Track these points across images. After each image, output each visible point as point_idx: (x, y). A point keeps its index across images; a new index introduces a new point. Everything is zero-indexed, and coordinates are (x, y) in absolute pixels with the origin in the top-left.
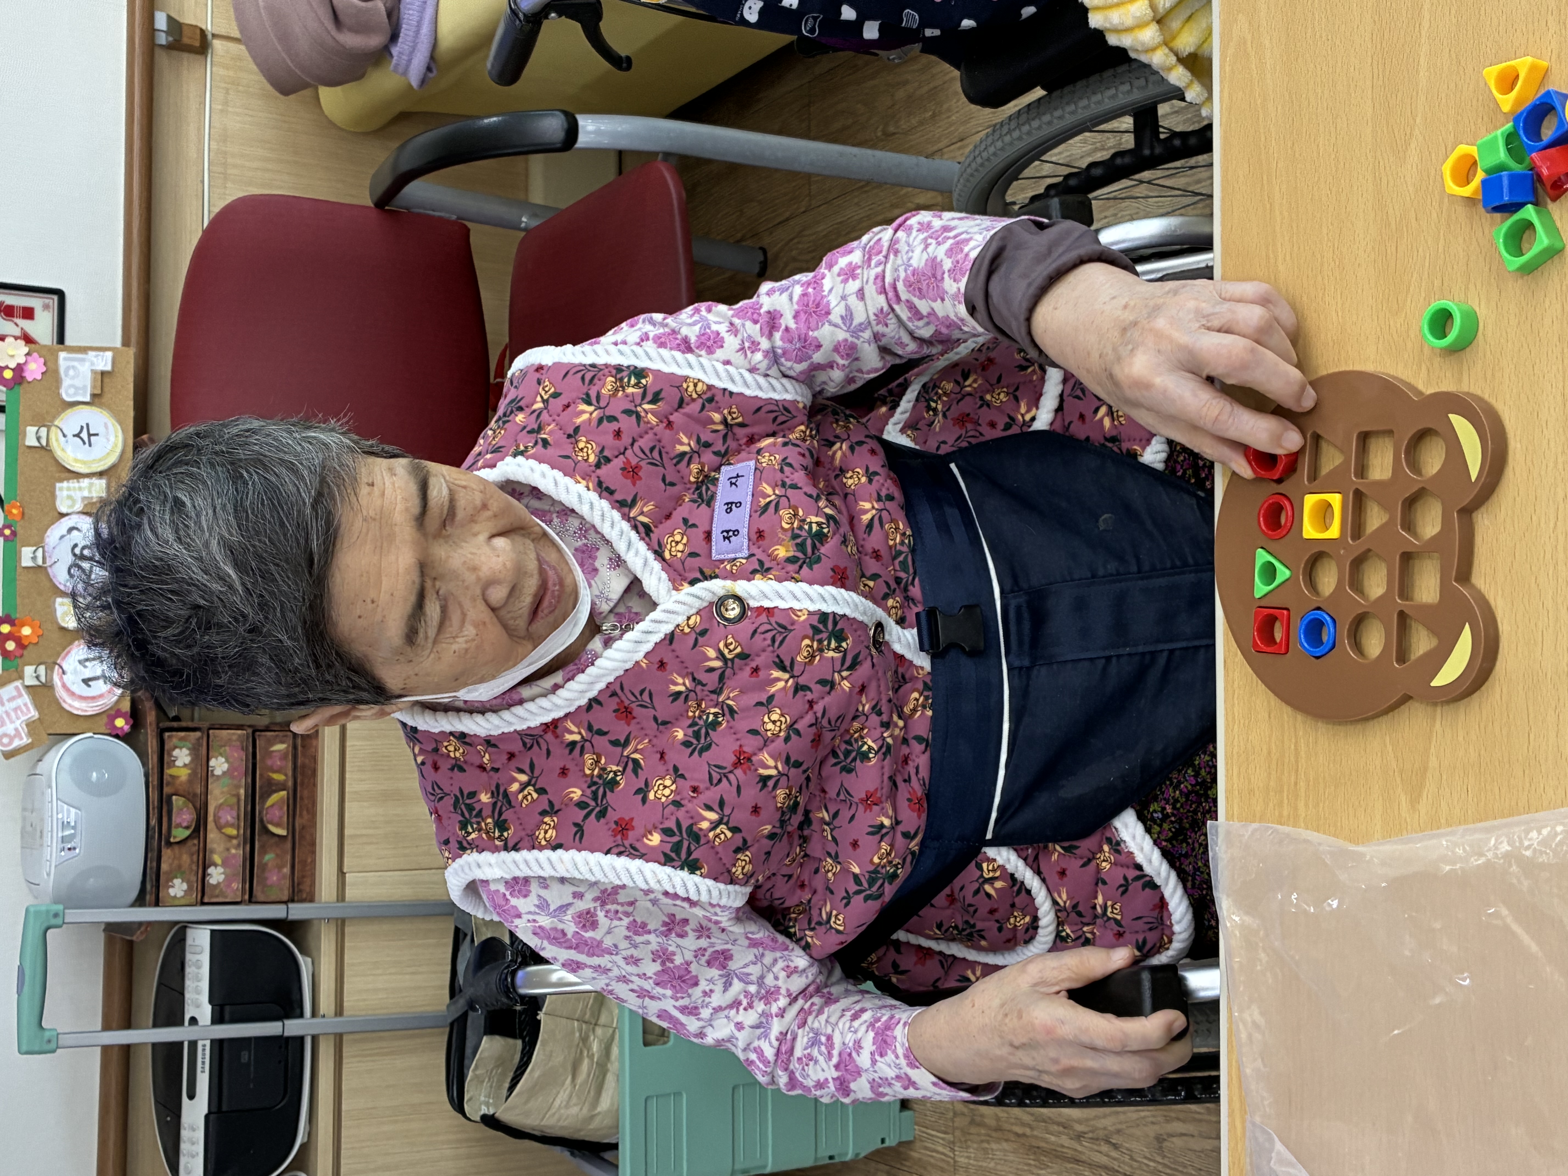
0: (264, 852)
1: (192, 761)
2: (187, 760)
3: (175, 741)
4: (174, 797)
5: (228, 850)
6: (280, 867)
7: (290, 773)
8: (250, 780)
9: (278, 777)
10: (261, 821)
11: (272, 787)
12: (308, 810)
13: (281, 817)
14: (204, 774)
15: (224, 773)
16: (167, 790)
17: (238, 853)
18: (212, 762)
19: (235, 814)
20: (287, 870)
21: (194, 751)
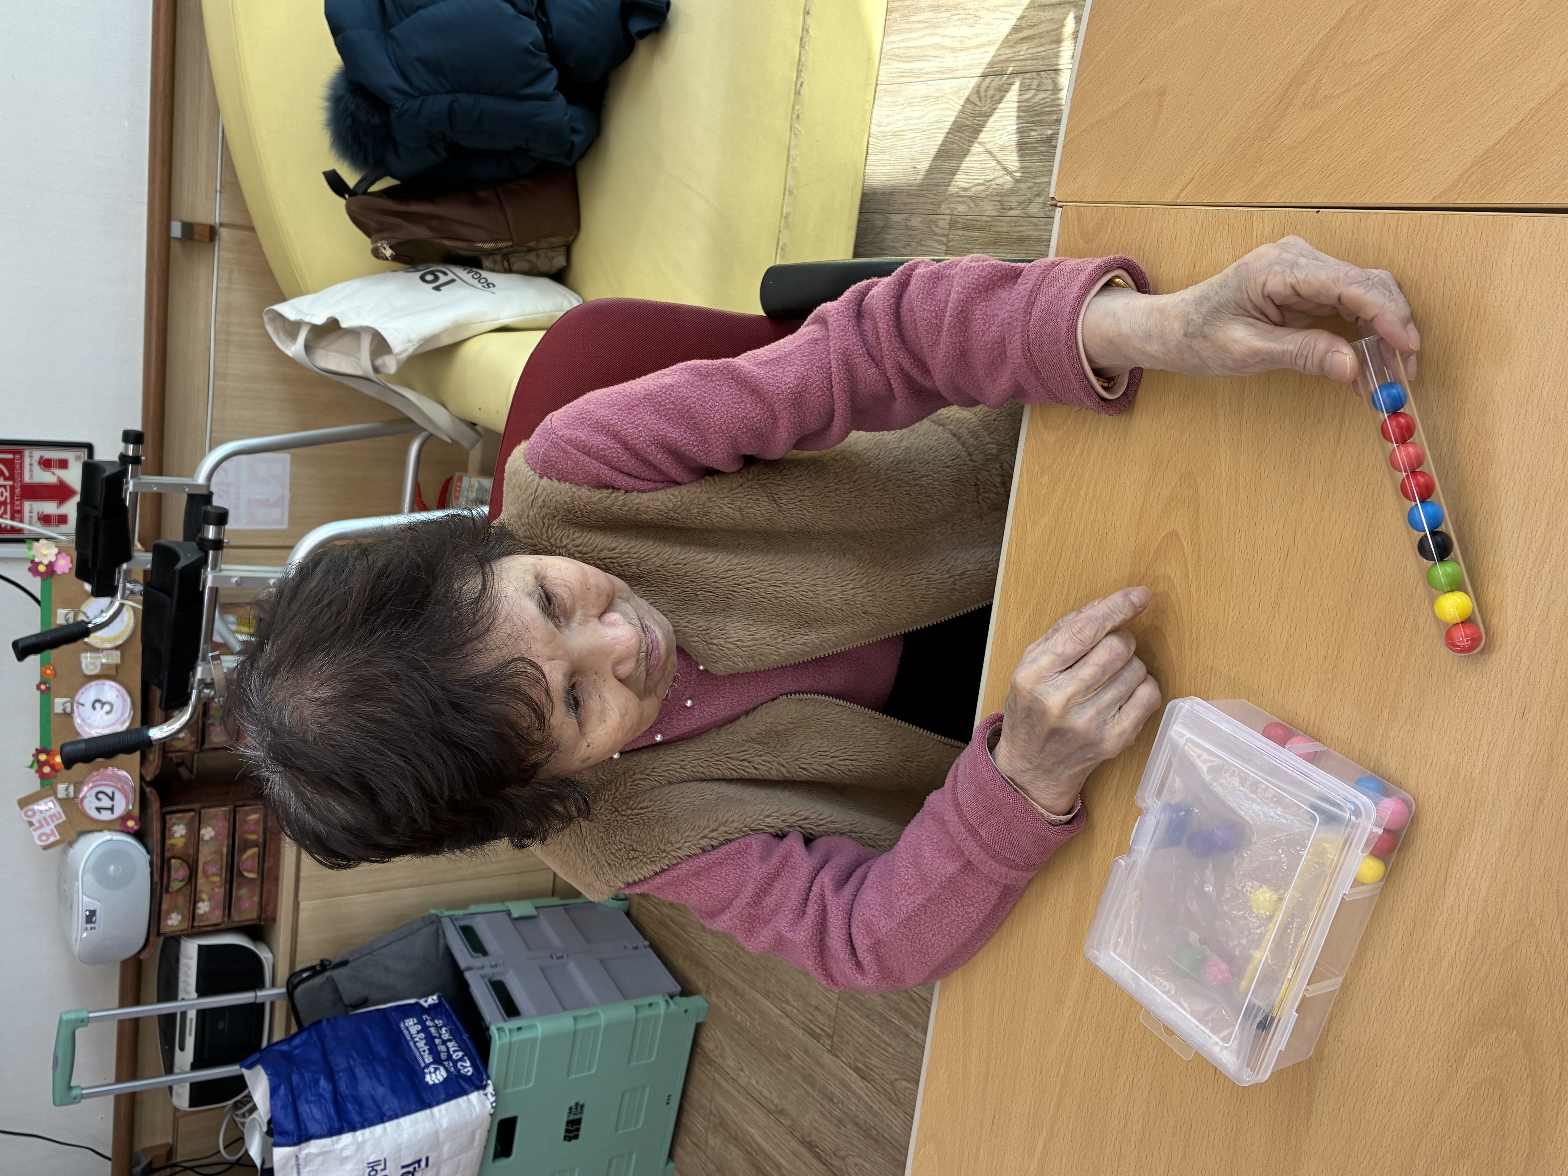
0: (240, 887)
1: (187, 833)
2: (183, 832)
3: (174, 820)
4: (173, 861)
5: (213, 889)
6: (251, 897)
7: (261, 833)
8: (231, 841)
9: (253, 837)
10: (238, 868)
11: (247, 845)
12: (274, 858)
13: (253, 866)
14: (196, 841)
15: (212, 838)
16: (167, 855)
17: (220, 892)
18: (203, 832)
19: (218, 866)
20: (256, 899)
21: (189, 827)
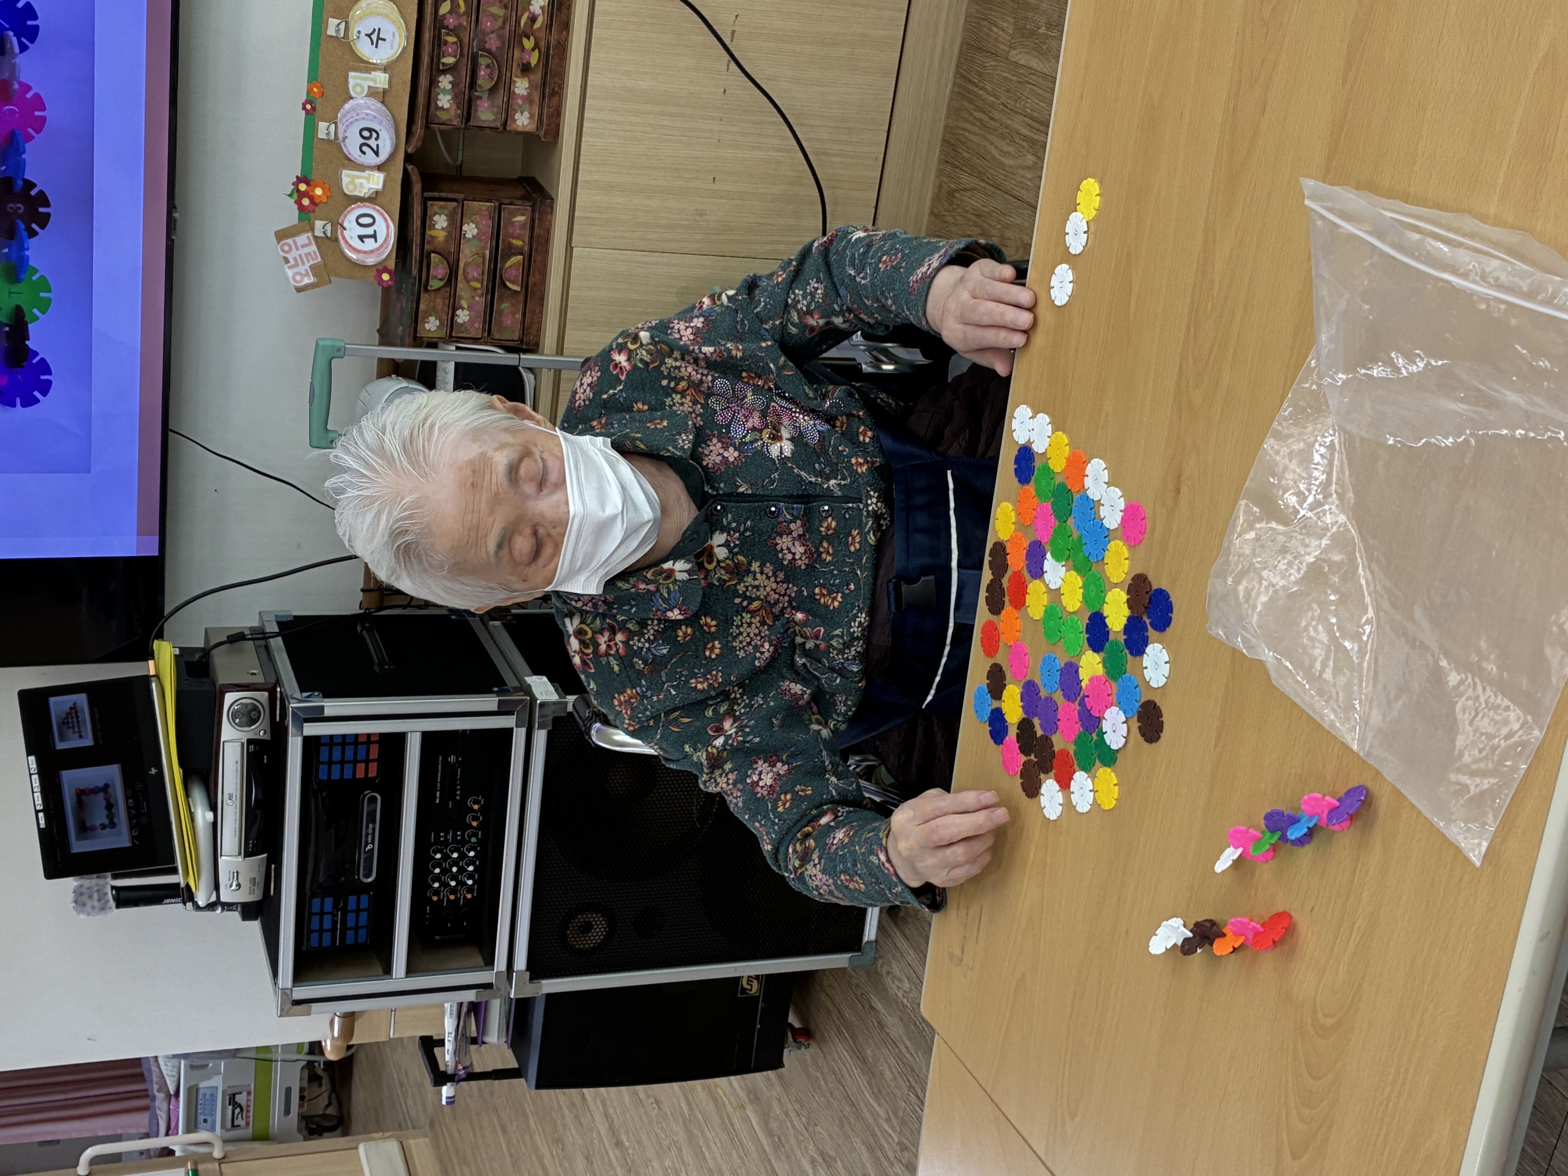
0: (502, 300)
1: (449, 225)
2: (445, 224)
3: (436, 208)
4: (433, 255)
5: (473, 297)
6: (514, 314)
7: (527, 241)
8: (494, 244)
9: (517, 243)
10: (501, 277)
11: (511, 251)
12: (539, 272)
13: (517, 277)
14: (458, 236)
15: (474, 237)
16: (427, 247)
17: (480, 300)
18: (465, 228)
19: (480, 271)
20: (519, 316)
21: (451, 218)
